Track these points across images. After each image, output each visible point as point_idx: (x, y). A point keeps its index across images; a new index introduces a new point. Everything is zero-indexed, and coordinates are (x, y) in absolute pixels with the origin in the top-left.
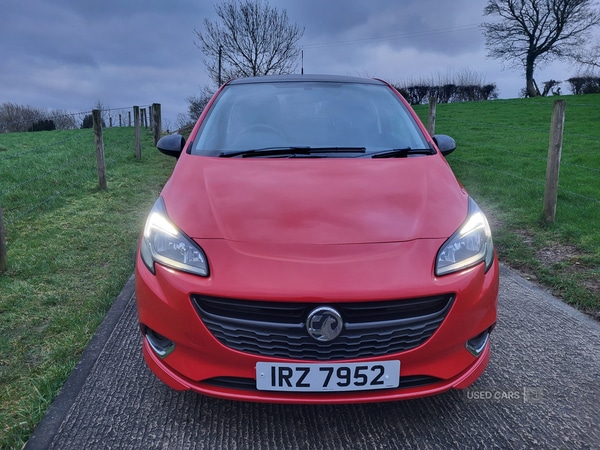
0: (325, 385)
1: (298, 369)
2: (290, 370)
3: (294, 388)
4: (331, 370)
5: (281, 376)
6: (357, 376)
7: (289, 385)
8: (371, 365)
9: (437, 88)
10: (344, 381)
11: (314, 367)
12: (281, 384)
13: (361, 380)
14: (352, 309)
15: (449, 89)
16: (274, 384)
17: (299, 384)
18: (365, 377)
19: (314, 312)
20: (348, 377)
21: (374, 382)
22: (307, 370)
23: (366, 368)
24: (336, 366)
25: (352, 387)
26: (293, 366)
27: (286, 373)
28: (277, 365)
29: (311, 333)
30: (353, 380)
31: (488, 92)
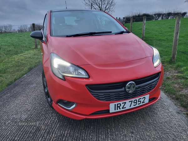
0: (130, 106)
1: (123, 103)
2: (120, 104)
3: (122, 110)
4: (132, 101)
5: (118, 107)
6: (139, 101)
7: (120, 109)
8: (142, 97)
9: (165, 14)
10: (135, 104)
11: (127, 101)
12: (117, 109)
13: (139, 102)
14: (138, 81)
15: (169, 14)
16: (115, 110)
17: (123, 108)
18: (141, 101)
19: (128, 84)
20: (136, 103)
21: (143, 102)
22: (125, 103)
23: (141, 99)
24: (133, 100)
25: (137, 105)
26: (121, 103)
27: (119, 105)
28: (116, 103)
29: (127, 91)
30: (138, 103)
31: (184, 15)
